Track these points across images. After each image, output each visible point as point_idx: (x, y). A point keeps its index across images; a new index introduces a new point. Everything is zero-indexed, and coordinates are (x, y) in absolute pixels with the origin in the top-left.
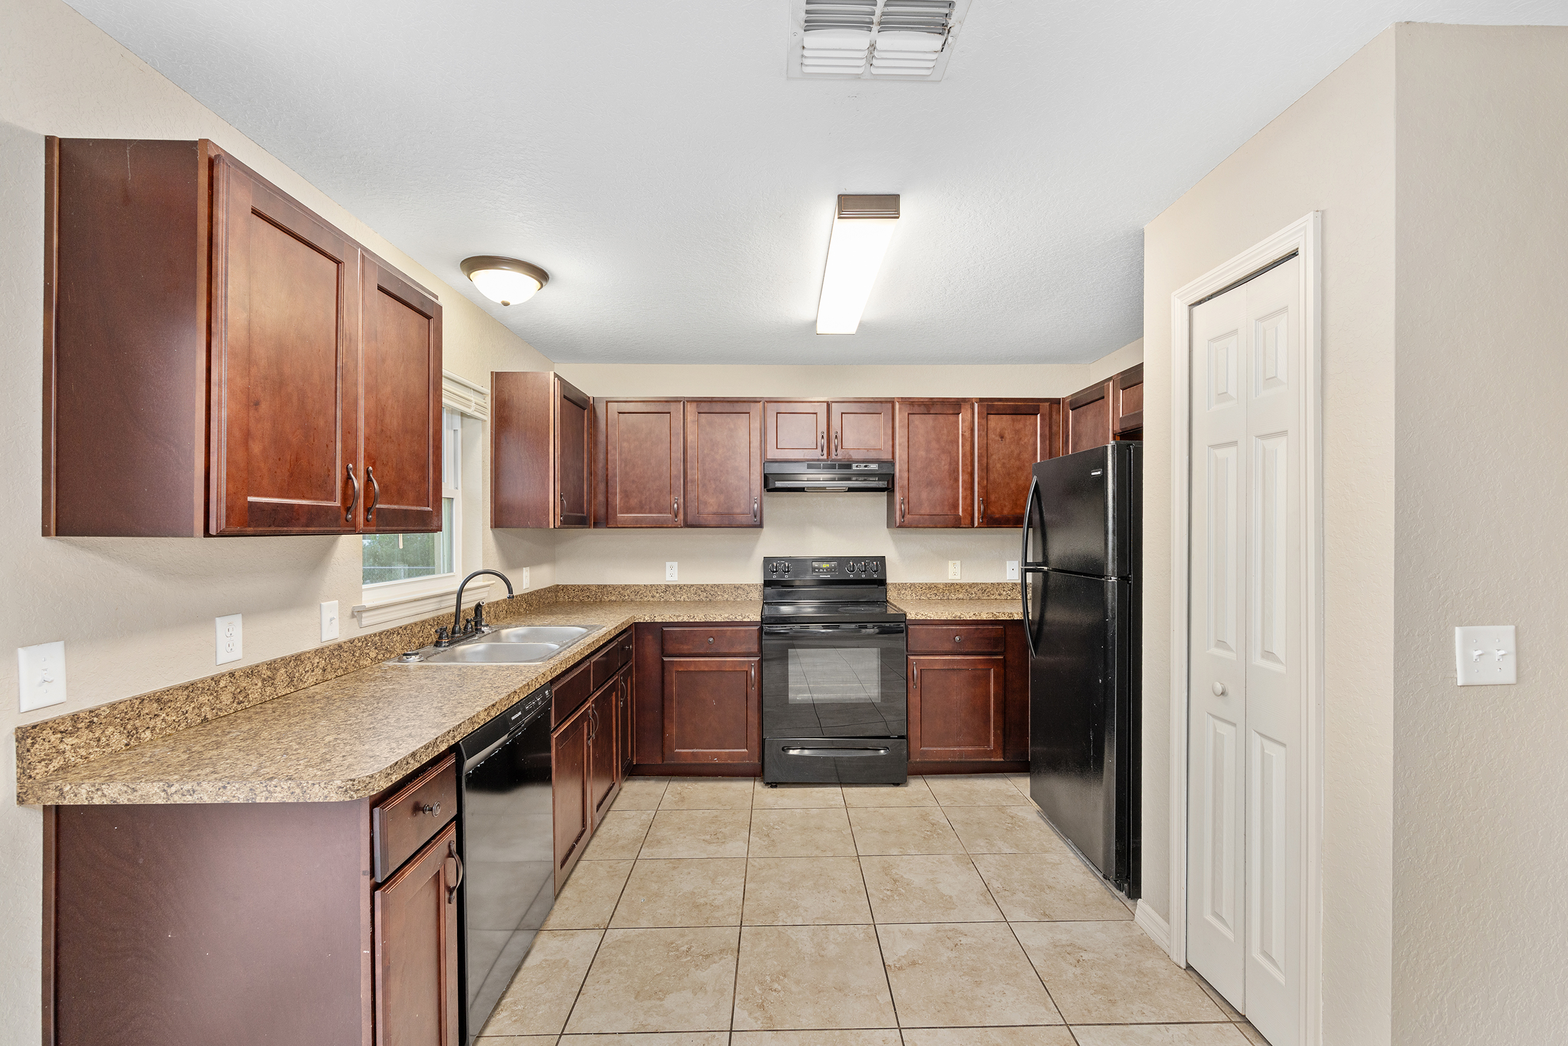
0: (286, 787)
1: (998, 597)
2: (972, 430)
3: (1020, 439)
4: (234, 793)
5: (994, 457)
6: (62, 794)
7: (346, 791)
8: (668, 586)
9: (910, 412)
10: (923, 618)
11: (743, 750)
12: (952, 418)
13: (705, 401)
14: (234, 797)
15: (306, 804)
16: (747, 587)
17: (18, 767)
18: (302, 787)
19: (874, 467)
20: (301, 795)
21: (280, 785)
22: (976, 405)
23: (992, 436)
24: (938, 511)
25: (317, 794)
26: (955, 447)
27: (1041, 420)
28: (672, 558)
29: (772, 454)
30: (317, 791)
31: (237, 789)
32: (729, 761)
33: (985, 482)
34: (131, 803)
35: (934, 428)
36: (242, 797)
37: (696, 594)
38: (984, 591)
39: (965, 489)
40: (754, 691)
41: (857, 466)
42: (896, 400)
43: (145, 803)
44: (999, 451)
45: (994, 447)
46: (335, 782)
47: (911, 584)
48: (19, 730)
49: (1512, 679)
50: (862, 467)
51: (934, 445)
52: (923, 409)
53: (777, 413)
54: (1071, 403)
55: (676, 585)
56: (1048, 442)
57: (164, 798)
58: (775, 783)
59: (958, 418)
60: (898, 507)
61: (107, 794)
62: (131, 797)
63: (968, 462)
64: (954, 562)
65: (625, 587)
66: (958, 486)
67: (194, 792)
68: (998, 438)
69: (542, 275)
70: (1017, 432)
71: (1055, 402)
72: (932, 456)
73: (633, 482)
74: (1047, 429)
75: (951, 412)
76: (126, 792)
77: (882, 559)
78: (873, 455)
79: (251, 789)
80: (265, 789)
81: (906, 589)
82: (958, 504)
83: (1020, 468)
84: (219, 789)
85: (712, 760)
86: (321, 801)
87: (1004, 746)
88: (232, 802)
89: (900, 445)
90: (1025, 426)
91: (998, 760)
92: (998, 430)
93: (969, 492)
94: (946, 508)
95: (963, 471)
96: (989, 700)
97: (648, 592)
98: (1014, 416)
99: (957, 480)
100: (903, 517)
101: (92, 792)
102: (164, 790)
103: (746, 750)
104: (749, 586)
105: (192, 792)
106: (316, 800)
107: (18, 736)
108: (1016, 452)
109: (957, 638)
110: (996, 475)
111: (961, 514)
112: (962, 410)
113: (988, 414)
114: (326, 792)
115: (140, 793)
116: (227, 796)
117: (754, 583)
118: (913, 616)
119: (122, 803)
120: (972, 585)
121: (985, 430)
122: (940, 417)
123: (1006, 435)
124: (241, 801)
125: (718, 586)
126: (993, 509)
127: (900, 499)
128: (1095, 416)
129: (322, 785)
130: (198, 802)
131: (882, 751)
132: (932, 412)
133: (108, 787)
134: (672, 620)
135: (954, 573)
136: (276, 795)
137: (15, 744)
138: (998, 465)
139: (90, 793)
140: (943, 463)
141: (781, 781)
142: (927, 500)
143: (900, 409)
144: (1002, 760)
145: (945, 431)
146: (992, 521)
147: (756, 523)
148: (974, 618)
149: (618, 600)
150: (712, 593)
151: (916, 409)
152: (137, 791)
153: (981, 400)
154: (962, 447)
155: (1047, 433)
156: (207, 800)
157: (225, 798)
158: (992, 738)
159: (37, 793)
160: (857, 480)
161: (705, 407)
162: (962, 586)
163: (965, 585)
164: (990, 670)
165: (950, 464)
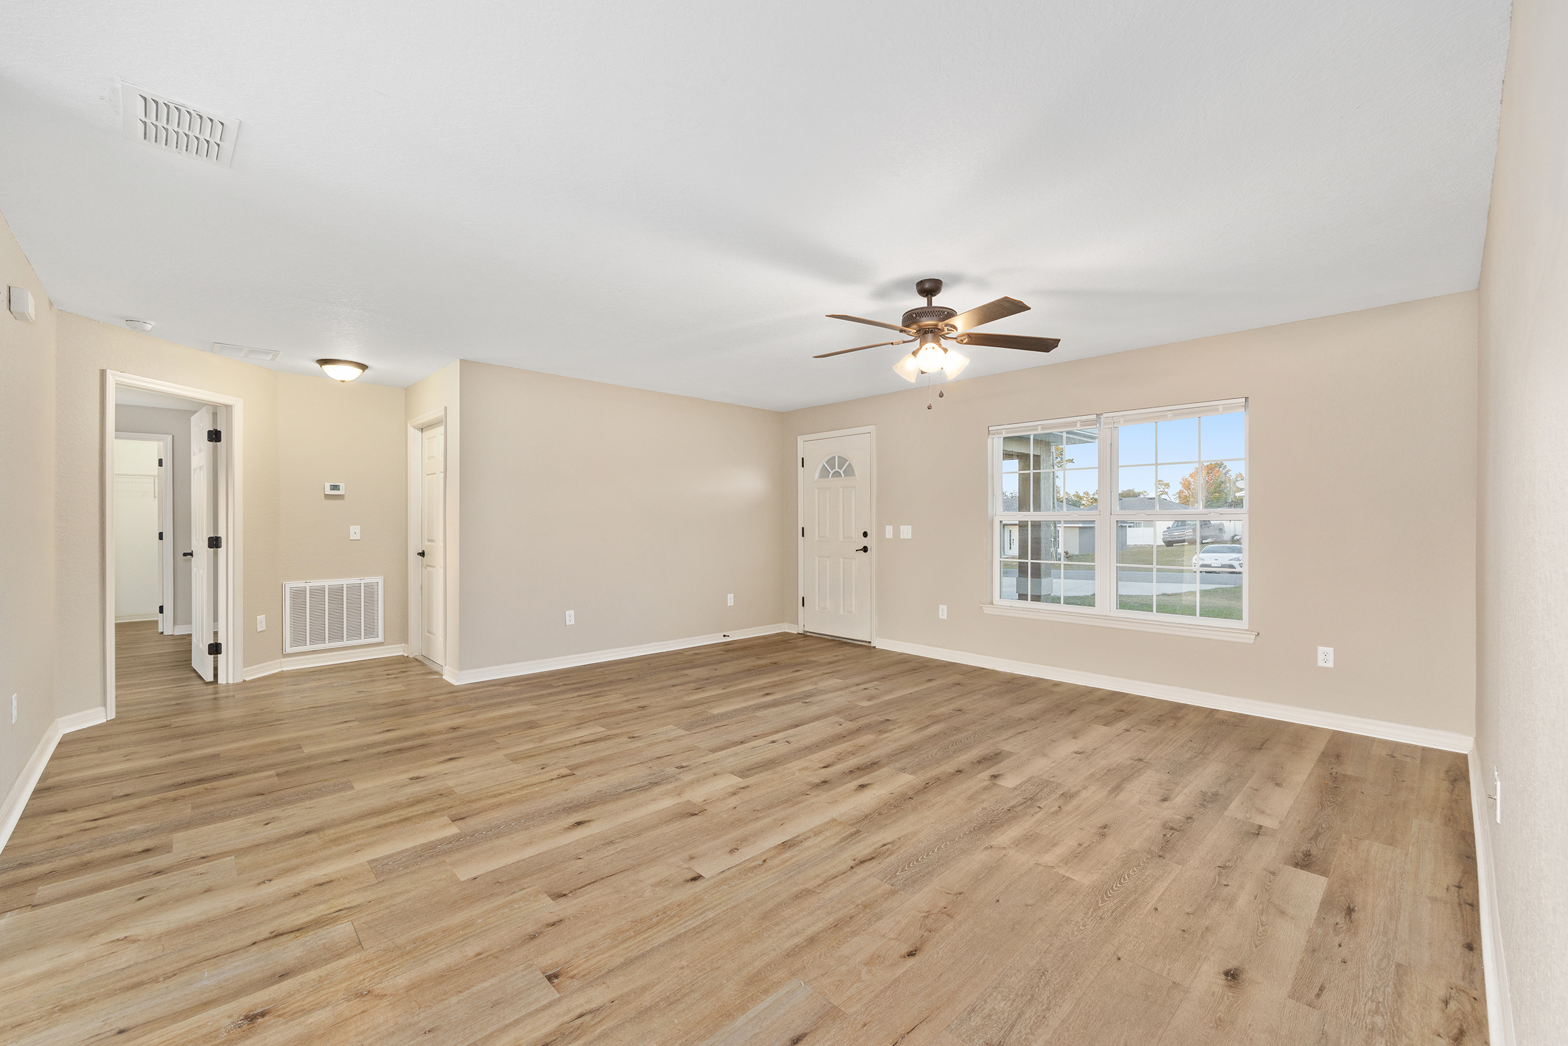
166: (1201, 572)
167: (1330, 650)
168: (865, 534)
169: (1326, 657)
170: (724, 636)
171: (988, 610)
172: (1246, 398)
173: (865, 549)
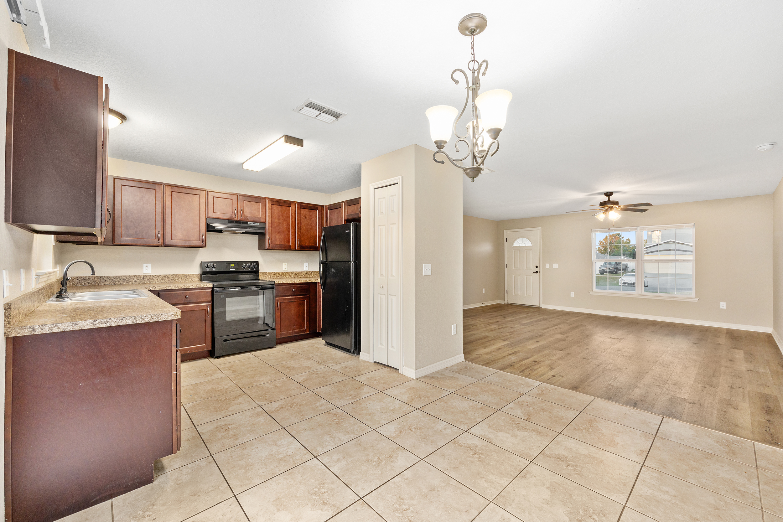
0: (150, 317)
1: (301, 277)
2: (295, 214)
3: (311, 218)
4: (127, 321)
5: (303, 224)
6: (33, 329)
7: (174, 316)
8: (146, 276)
9: (272, 204)
10: (281, 283)
11: (204, 345)
12: (288, 208)
13: (176, 187)
14: (127, 322)
15: (158, 322)
16: (192, 276)
17: (5, 321)
18: (157, 316)
19: (257, 224)
20: (156, 319)
21: (148, 316)
22: (297, 204)
23: (302, 216)
24: (282, 243)
25: (163, 318)
26: (289, 219)
27: (318, 212)
28: (147, 262)
29: (211, 214)
30: (163, 317)
31: (128, 319)
32: (196, 351)
33: (300, 233)
34: (74, 330)
35: (281, 211)
36: (130, 322)
37: (163, 279)
38: (296, 275)
39: (292, 235)
40: (209, 319)
41: (250, 223)
42: (266, 198)
43: (82, 329)
44: (305, 222)
45: (302, 220)
46: (171, 313)
47: (269, 273)
48: (6, 305)
49: (430, 274)
50: (252, 224)
51: (281, 217)
52: (277, 203)
53: (214, 197)
54: (328, 208)
55: (150, 275)
56: (320, 220)
57: (92, 326)
58: (219, 356)
59: (290, 208)
60: (267, 241)
61: (61, 327)
62: (74, 327)
63: (294, 225)
64: (285, 264)
65: (115, 277)
66: (290, 234)
67: (107, 322)
68: (304, 217)
69: (123, 117)
70: (310, 216)
71: (323, 206)
72: (280, 222)
73: (131, 221)
74: (320, 216)
75: (288, 206)
76: (71, 326)
77: (257, 263)
78: (257, 219)
79: (134, 319)
80: (141, 318)
81: (266, 275)
82: (290, 241)
83: (311, 229)
84: (120, 320)
85: (187, 351)
86: (165, 320)
87: (310, 328)
88: (126, 324)
89: (268, 216)
90: (313, 214)
91: (308, 333)
92: (304, 214)
93: (294, 236)
94: (286, 242)
95: (292, 228)
96: (305, 312)
97: (132, 279)
98: (309, 210)
99: (289, 232)
100: (269, 245)
101: (52, 327)
102: (92, 323)
103: (205, 345)
104: (193, 275)
105: (106, 323)
106: (163, 320)
107: (5, 307)
108: (310, 223)
109: (294, 290)
110: (303, 231)
111: (291, 245)
112: (292, 205)
113: (301, 208)
114: (167, 317)
115: (79, 325)
116: (123, 322)
117: (196, 274)
118: (277, 282)
119: (69, 330)
120: (292, 273)
121: (299, 214)
122: (283, 207)
123: (307, 217)
124: (130, 323)
125: (176, 275)
126: (303, 243)
127: (268, 238)
128: (338, 213)
129: (165, 314)
130: (109, 326)
131: (268, 335)
132: (280, 205)
133: (61, 324)
134: (165, 289)
135: (285, 268)
136: (145, 320)
137: (4, 311)
138: (304, 227)
139: (51, 328)
140: (284, 225)
141: (223, 355)
142: (278, 239)
143: (268, 202)
144: (309, 333)
145: (285, 213)
146: (302, 248)
147: (203, 245)
148: (299, 282)
149: (111, 284)
150: (172, 279)
151: (275, 203)
152: (77, 325)
153: (298, 203)
154: (292, 219)
155: (320, 217)
156: (113, 324)
157: (122, 323)
158: (305, 325)
159: (17, 331)
160: (250, 229)
161: (176, 189)
162: (288, 273)
163: (289, 272)
164: (305, 300)
165: (287, 225)
166: (623, 286)
167: (725, 303)
168: (537, 267)
169: (723, 305)
170: (483, 304)
171: (591, 293)
172: (694, 223)
173: (537, 272)
